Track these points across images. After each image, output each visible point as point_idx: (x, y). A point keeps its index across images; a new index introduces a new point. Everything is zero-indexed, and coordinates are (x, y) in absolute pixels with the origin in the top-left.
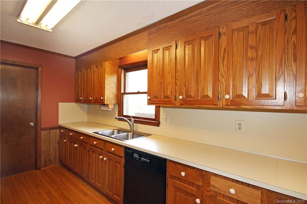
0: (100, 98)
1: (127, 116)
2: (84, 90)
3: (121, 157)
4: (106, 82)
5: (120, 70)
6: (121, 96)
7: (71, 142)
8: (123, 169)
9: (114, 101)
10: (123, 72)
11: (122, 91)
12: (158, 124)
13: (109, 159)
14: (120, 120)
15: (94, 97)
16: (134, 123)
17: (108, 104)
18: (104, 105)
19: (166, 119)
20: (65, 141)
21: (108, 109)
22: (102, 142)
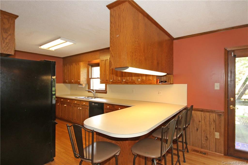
0: (78, 81)
1: (93, 90)
2: (68, 76)
3: (88, 106)
4: (81, 73)
5: (89, 66)
6: (89, 79)
7: (62, 104)
8: (88, 111)
9: (85, 82)
10: (90, 67)
11: (90, 77)
12: (106, 93)
13: (83, 108)
14: (89, 92)
15: (74, 80)
16: (95, 93)
17: (82, 84)
18: (81, 84)
19: (109, 90)
20: (58, 104)
21: (82, 87)
22: (79, 101)
